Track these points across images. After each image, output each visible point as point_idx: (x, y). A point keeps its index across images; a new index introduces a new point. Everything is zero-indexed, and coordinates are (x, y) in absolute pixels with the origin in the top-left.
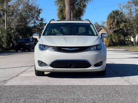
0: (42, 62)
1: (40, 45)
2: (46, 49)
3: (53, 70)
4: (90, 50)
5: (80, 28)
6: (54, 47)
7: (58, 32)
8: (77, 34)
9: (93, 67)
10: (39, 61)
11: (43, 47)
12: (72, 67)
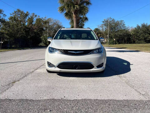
0: (51, 64)
1: (50, 48)
2: (54, 52)
3: (60, 71)
4: (93, 53)
5: (83, 35)
6: (61, 50)
7: (67, 37)
8: (81, 38)
9: (95, 68)
10: (48, 62)
11: (52, 50)
12: (77, 68)
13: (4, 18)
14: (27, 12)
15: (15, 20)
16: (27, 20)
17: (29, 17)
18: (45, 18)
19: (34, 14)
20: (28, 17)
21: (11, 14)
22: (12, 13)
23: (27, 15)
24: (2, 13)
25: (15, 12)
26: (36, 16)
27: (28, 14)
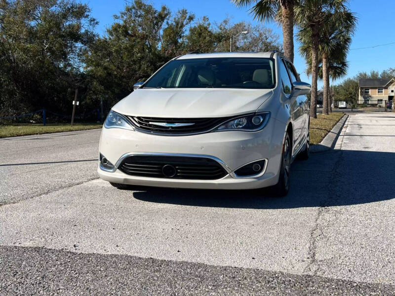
3: (126, 180)
9: (231, 177)
11: (114, 119)
13: (91, 29)
14: (164, 9)
15: (126, 33)
16: (161, 32)
17: (170, 23)
18: (225, 22)
19: (184, 12)
20: (168, 23)
21: (116, 17)
22: (119, 15)
23: (162, 17)
24: (87, 16)
25: (129, 10)
26: (191, 18)
27: (167, 15)
